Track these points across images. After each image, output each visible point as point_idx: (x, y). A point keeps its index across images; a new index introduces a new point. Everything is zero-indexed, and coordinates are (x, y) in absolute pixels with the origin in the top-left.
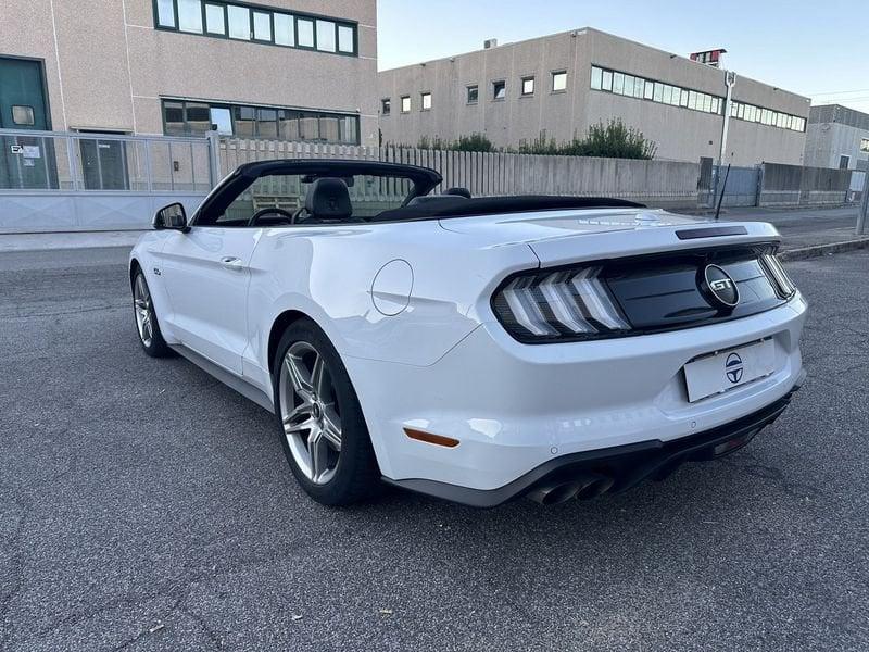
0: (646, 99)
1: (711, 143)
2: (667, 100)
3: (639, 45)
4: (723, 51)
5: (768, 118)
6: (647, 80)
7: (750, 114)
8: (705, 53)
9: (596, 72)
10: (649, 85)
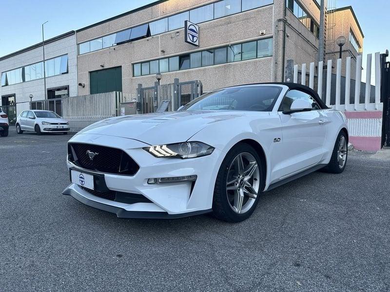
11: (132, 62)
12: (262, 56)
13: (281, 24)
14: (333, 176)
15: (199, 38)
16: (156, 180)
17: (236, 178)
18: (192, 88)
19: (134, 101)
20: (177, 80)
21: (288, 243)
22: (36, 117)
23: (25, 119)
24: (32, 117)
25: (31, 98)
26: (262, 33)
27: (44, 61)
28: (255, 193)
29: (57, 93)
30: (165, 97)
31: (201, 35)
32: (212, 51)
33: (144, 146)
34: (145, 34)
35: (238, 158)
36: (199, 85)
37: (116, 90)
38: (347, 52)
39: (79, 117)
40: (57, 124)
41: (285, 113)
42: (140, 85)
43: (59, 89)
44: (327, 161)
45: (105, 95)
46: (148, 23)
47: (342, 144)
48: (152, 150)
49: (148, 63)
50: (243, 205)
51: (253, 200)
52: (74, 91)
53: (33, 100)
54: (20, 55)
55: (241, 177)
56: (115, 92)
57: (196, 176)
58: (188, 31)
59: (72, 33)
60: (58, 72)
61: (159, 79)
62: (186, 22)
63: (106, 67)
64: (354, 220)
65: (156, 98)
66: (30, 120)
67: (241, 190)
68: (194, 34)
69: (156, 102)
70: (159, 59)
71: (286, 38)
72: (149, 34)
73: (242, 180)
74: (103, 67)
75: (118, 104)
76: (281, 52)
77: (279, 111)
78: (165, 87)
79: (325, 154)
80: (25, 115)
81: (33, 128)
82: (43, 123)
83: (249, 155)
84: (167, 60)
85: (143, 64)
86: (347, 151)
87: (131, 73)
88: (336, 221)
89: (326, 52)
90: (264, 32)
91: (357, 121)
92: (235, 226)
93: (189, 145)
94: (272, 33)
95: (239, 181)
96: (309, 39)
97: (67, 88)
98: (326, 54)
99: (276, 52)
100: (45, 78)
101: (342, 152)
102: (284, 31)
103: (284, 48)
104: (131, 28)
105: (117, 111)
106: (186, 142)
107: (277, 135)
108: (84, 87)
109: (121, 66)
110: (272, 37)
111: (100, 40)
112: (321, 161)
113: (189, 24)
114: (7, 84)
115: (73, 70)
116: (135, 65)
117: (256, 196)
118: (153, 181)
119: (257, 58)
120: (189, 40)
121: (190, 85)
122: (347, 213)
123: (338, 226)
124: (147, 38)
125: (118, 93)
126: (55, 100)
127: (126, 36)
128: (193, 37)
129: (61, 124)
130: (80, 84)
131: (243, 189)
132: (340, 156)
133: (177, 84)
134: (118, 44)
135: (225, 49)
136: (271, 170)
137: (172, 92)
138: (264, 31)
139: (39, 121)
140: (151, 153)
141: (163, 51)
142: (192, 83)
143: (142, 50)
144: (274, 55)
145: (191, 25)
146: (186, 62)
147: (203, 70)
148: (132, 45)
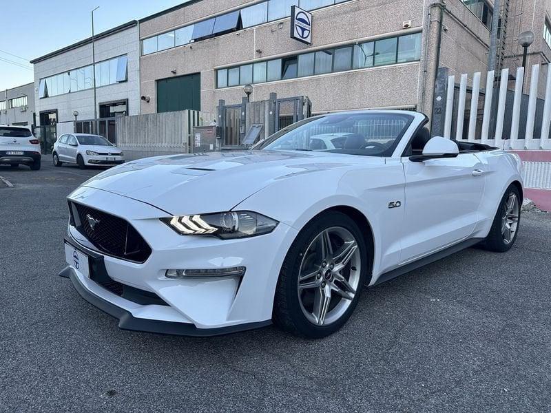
11: (215, 67)
12: (405, 60)
13: (436, 11)
14: (493, 257)
15: (311, 32)
16: (179, 272)
17: (317, 269)
18: (295, 107)
19: (213, 124)
20: (273, 95)
21: (391, 385)
22: (79, 144)
23: (65, 146)
24: (74, 144)
25: (76, 116)
26: (407, 26)
27: (94, 64)
28: (352, 291)
29: (112, 110)
30: (257, 119)
31: (316, 27)
32: (331, 51)
33: (163, 216)
34: (234, 25)
35: (322, 235)
36: (306, 103)
37: (190, 108)
38: (539, 56)
39: (139, 144)
40: (107, 154)
41: (413, 160)
42: (222, 102)
43: (115, 104)
44: (484, 233)
45: (175, 116)
46: (240, 9)
47: (511, 206)
48: (174, 222)
49: (237, 69)
50: (328, 311)
51: (348, 303)
52: (135, 108)
53: (79, 119)
54: (64, 55)
55: (327, 266)
56: (187, 111)
57: (244, 268)
58: (296, 22)
59: (133, 24)
60: (113, 81)
61: (249, 94)
62: (293, 8)
63: (179, 74)
64: (512, 344)
65: (244, 122)
66: (71, 147)
67: (327, 287)
68: (304, 25)
69: (243, 127)
70: (253, 63)
71: (443, 33)
72: (239, 26)
73: (329, 271)
74: (175, 73)
75: (192, 128)
76: (433, 55)
77: (403, 155)
78: (258, 104)
79: (481, 224)
80: (64, 140)
81: (75, 158)
82: (88, 153)
83: (343, 231)
84: (264, 64)
85: (230, 70)
86: (519, 217)
87: (214, 83)
88: (481, 345)
89: (505, 55)
90: (410, 24)
91: (543, 165)
92: (313, 346)
93: (235, 217)
94: (422, 26)
95: (324, 272)
96: (479, 35)
97: (125, 102)
98: (505, 57)
99: (427, 54)
100: (95, 88)
101: (510, 218)
102: (440, 23)
103: (439, 47)
104: (215, 17)
105: (189, 137)
106: (230, 211)
107: (395, 196)
108: (148, 102)
109: (199, 73)
110: (420, 31)
111: (171, 35)
112: (474, 234)
113: (297, 11)
114: (46, 96)
115: (134, 77)
116: (219, 71)
117: (352, 295)
118: (174, 274)
119: (397, 63)
120: (296, 35)
121: (292, 104)
122: (503, 330)
123: (484, 355)
124: (237, 32)
125: (192, 111)
126: (107, 119)
127: (207, 29)
128: (303, 30)
129: (113, 154)
130: (143, 98)
131: (330, 285)
132: (507, 225)
133: (274, 101)
134: (196, 40)
135: (350, 48)
136: (383, 253)
137: (267, 114)
138: (410, 21)
139: (82, 149)
140: (173, 228)
141: (259, 52)
142: (296, 99)
143: (230, 50)
144: (422, 58)
145: (300, 12)
146: (291, 68)
147: (317, 80)
148: (216, 41)
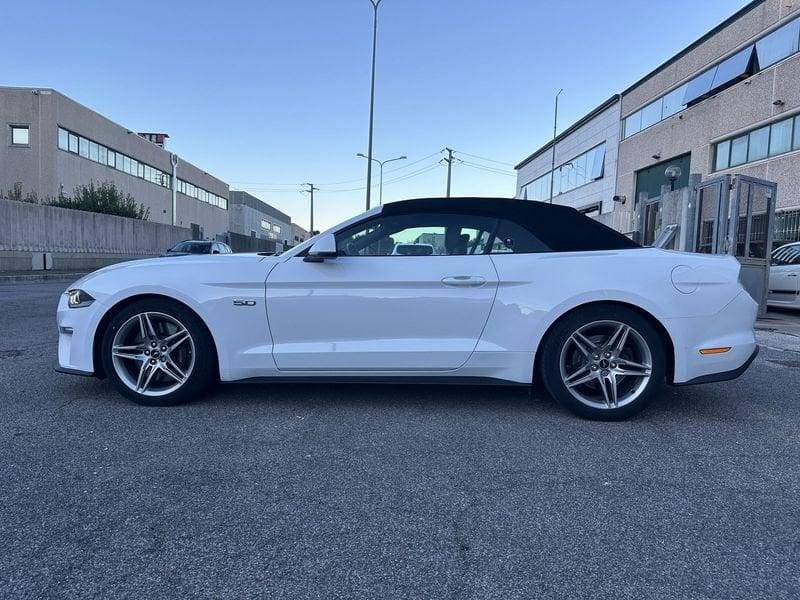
0: (110, 166)
1: (165, 212)
2: (127, 171)
3: (100, 116)
4: (166, 136)
5: (203, 196)
6: (110, 149)
7: (191, 191)
8: (151, 135)
9: (63, 134)
10: (111, 155)
11: (713, 141)
30: (674, 217)
43: (588, 211)
46: (754, 42)
49: (745, 137)
51: (178, 386)
59: (616, 98)
60: (589, 179)
63: (663, 158)
65: (661, 222)
70: (770, 124)
72: (753, 67)
74: (658, 158)
78: (676, 195)
84: (790, 121)
85: (734, 141)
95: (151, 351)
97: (598, 206)
104: (717, 63)
108: (624, 203)
109: (689, 153)
111: (659, 104)
115: (611, 170)
116: (718, 145)
117: (184, 381)
124: (748, 80)
130: (616, 198)
134: (689, 105)
137: (684, 207)
141: (779, 103)
142: (719, 181)
